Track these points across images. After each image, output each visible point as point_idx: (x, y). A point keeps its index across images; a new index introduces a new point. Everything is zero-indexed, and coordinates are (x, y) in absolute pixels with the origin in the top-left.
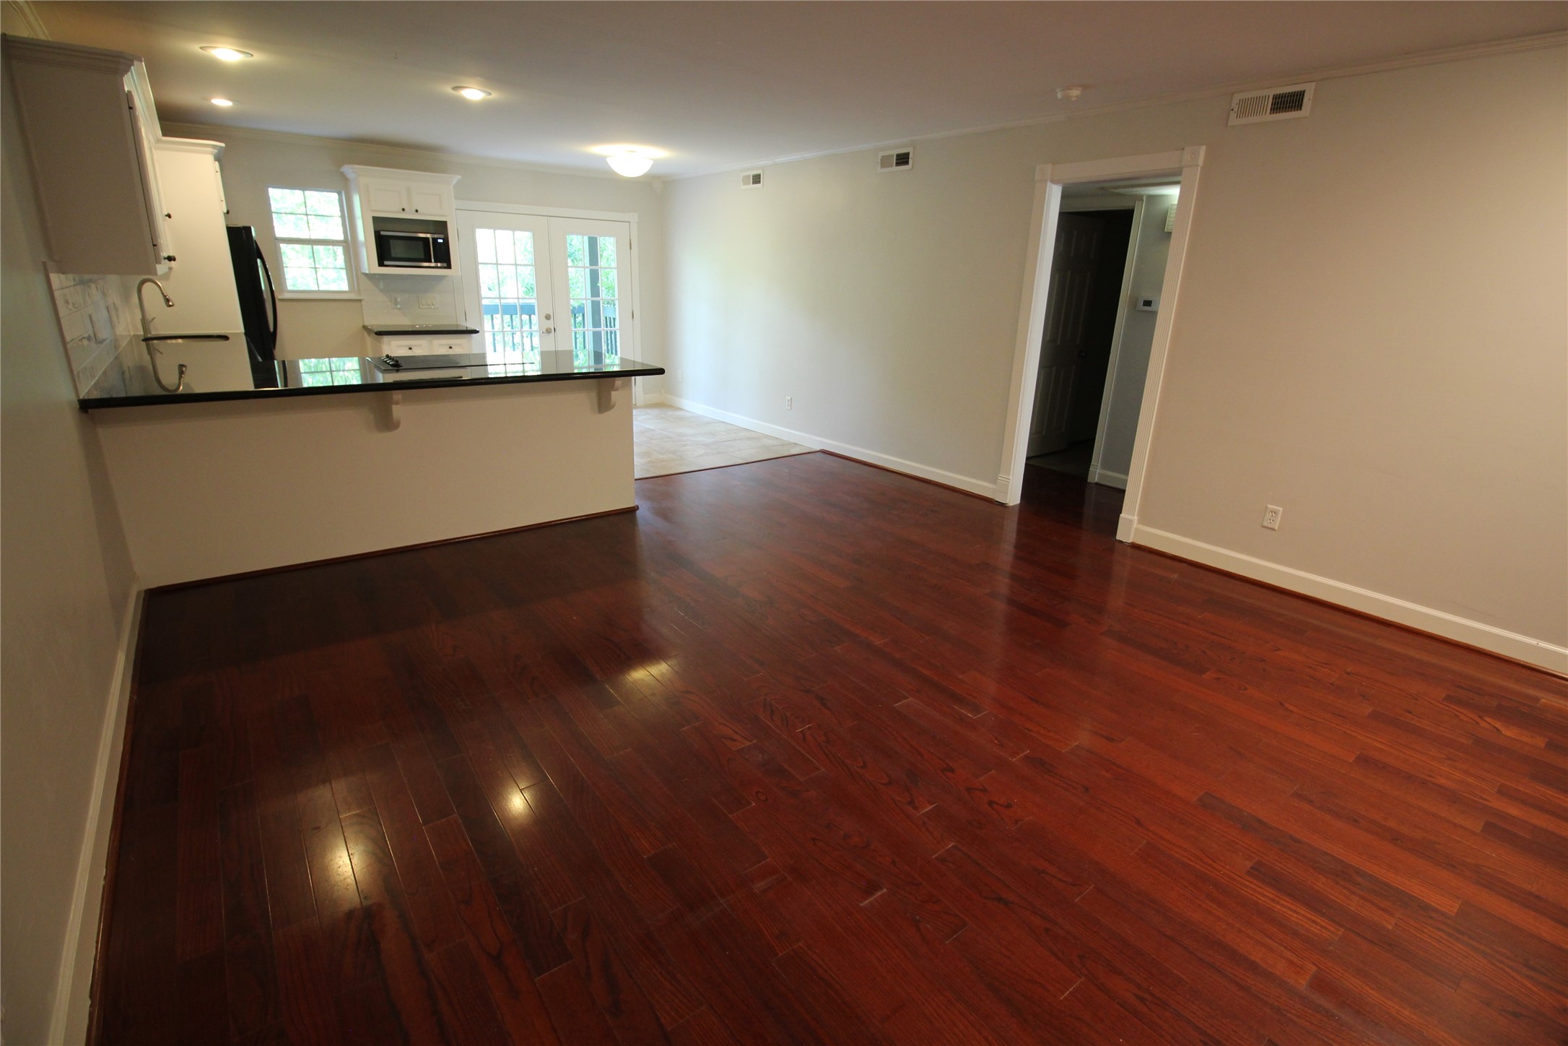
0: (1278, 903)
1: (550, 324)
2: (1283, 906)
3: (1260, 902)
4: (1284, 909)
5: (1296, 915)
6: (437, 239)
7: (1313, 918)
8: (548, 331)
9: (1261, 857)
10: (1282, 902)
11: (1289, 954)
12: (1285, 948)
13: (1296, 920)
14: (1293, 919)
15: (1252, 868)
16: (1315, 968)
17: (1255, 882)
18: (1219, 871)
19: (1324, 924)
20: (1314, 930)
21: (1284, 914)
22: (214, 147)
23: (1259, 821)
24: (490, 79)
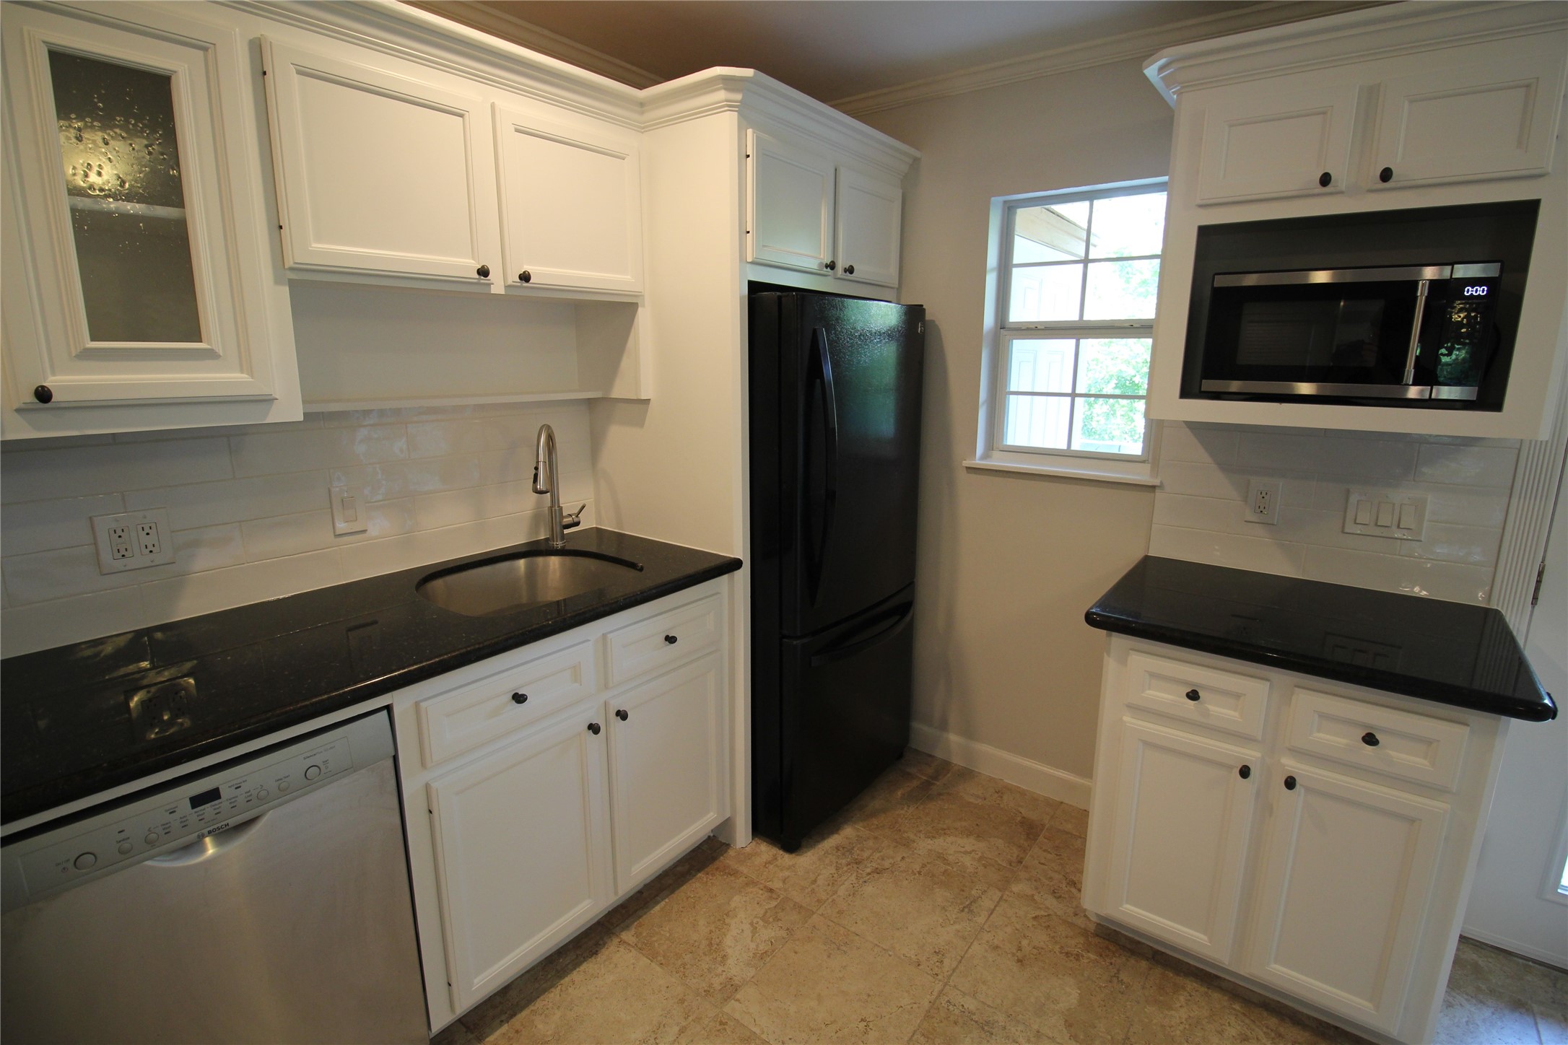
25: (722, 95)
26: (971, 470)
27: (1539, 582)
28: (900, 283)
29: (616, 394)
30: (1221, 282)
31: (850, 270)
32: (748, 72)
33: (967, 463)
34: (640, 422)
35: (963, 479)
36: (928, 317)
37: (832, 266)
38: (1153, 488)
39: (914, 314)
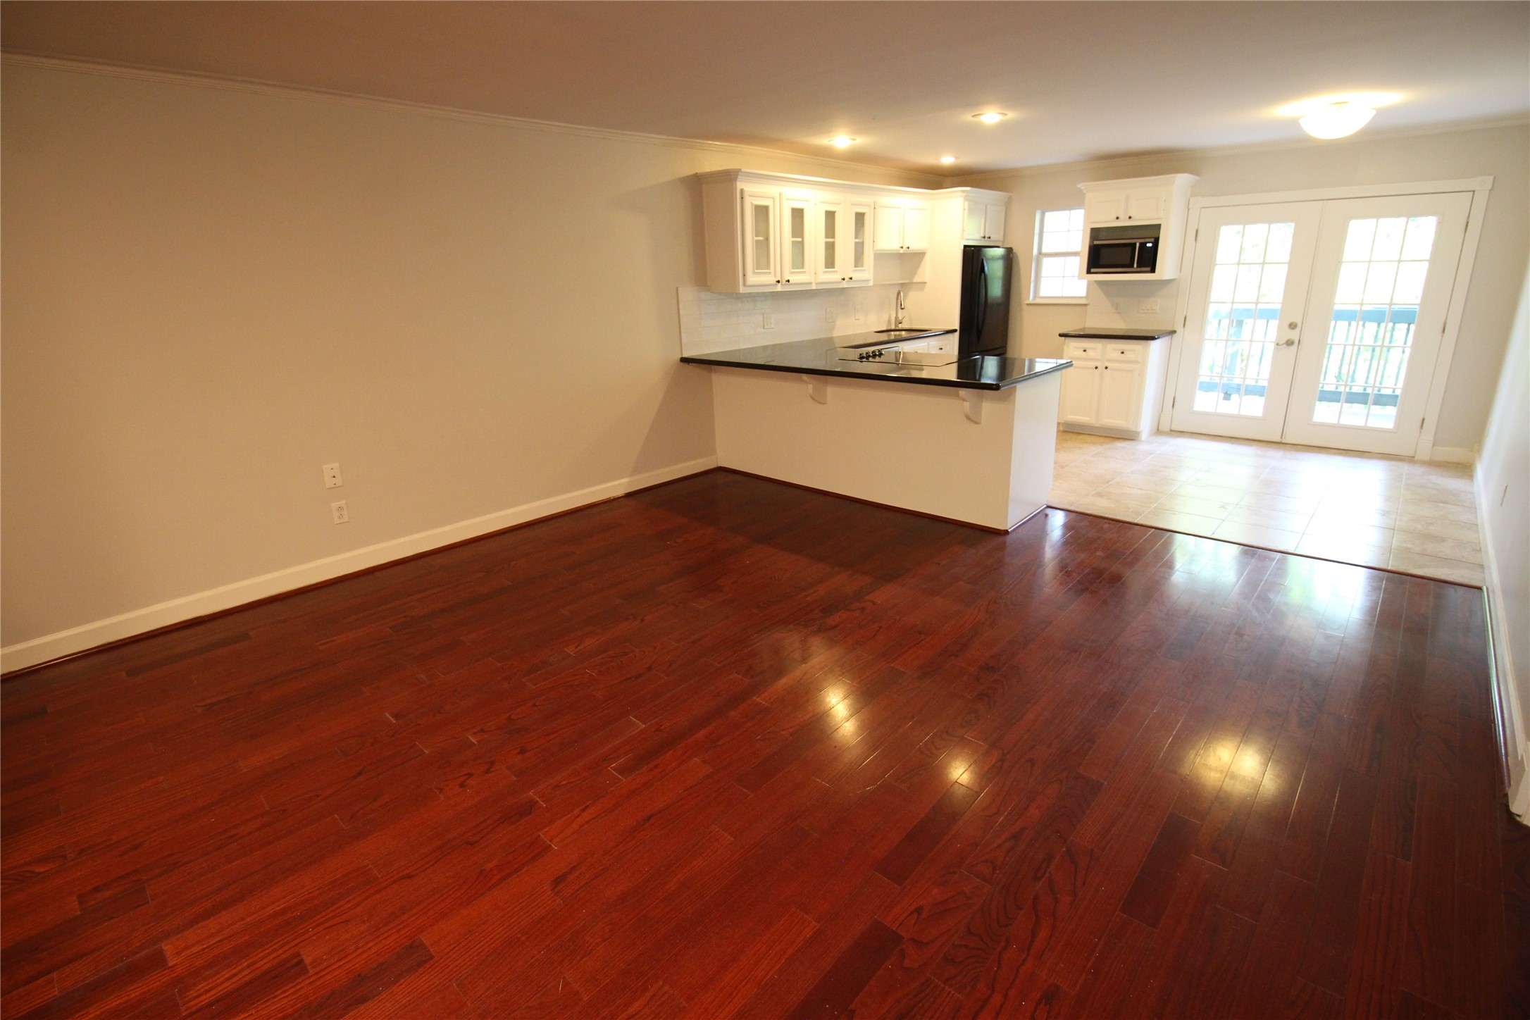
0: (248, 966)
1: (1294, 335)
2: (243, 970)
3: (259, 951)
4: (239, 968)
5: (227, 976)
6: (1146, 243)
7: (212, 993)
8: (1290, 343)
9: (309, 977)
10: (249, 970)
11: (195, 949)
12: (204, 949)
13: (223, 973)
14: (225, 972)
15: (302, 961)
16: (170, 964)
17: (284, 956)
18: (313, 929)
19: (202, 998)
20: (202, 985)
21: (235, 966)
22: (963, 191)
23: (363, 1000)
24: (1008, 99)
25: (960, 194)
26: (1028, 304)
27: (1185, 321)
28: (1004, 239)
29: (915, 281)
30: (1096, 243)
31: (989, 238)
32: (968, 189)
33: (1028, 302)
34: (922, 289)
35: (1025, 308)
36: (1014, 251)
37: (984, 237)
38: (1086, 305)
39: (1009, 251)
